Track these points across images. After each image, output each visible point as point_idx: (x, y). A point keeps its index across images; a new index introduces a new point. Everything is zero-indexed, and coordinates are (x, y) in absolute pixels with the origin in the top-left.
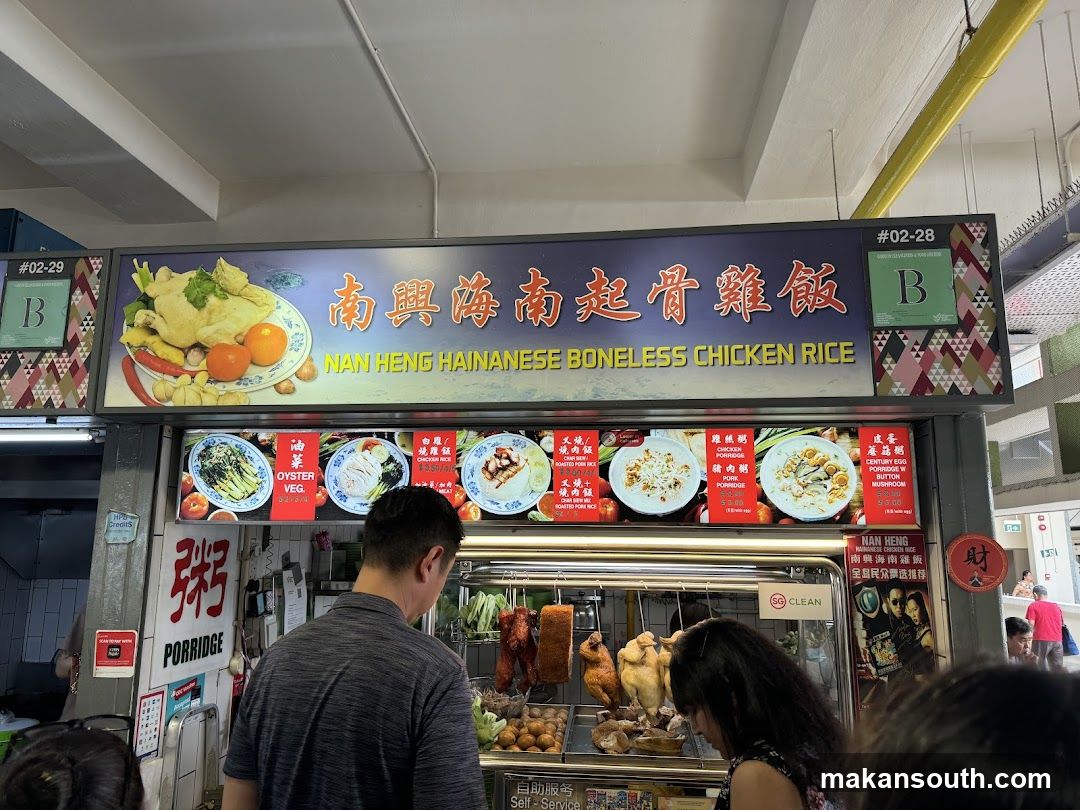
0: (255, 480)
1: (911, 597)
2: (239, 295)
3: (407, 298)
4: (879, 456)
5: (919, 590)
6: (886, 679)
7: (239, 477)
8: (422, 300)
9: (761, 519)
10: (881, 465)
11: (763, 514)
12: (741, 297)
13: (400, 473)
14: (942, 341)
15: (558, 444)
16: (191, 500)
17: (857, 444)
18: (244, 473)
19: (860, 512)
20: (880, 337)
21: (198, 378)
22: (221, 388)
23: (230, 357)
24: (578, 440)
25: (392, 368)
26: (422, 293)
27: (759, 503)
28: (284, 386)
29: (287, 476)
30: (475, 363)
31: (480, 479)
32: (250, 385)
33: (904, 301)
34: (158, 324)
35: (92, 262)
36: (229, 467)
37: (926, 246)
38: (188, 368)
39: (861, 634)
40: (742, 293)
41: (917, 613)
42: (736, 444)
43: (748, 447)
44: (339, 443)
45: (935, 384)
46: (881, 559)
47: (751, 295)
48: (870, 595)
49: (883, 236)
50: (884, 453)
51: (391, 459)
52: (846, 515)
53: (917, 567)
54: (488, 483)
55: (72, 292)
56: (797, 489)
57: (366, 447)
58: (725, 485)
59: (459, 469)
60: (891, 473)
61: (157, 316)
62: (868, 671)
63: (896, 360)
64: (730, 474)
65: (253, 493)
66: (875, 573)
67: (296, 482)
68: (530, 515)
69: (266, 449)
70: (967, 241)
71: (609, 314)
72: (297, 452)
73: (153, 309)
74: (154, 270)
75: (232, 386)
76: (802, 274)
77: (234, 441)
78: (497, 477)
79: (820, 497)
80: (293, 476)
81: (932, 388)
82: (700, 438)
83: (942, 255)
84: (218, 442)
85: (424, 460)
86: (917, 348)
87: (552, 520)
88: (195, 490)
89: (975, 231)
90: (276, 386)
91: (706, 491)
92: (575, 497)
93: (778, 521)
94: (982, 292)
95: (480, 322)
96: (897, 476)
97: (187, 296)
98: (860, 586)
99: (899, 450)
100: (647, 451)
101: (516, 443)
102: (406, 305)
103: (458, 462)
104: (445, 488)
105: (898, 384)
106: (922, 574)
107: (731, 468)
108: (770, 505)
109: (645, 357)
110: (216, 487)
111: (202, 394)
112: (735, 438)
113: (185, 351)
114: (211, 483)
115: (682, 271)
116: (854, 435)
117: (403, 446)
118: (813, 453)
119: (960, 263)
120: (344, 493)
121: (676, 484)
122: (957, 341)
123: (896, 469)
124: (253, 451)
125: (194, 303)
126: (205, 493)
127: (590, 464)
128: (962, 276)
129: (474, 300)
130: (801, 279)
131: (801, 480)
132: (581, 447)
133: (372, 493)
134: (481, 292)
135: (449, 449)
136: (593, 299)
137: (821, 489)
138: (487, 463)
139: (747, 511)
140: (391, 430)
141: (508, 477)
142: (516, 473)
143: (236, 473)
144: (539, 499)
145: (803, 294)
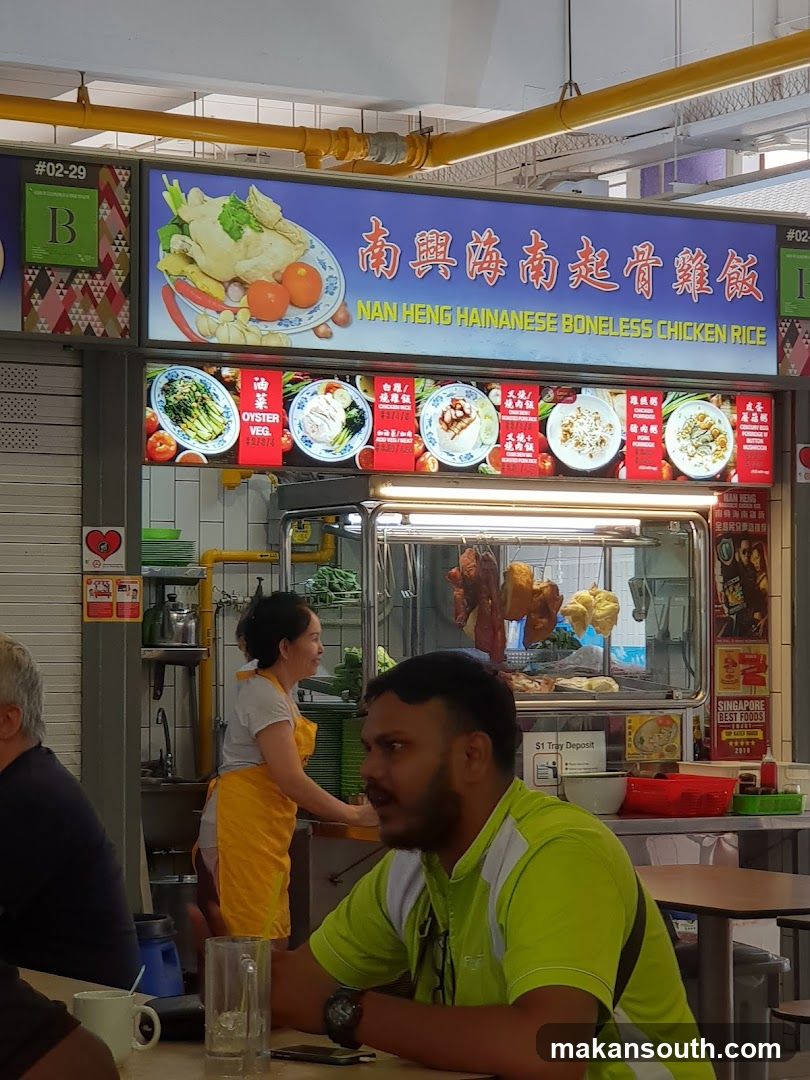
0: (221, 420)
1: (756, 547)
2: (274, 230)
3: (428, 249)
4: (749, 422)
5: (761, 542)
6: (734, 617)
7: (206, 416)
8: (441, 252)
9: (665, 476)
10: (751, 431)
11: (665, 472)
12: (692, 278)
13: (363, 419)
15: (504, 397)
16: (158, 439)
17: (736, 411)
18: (211, 412)
19: (734, 471)
20: (783, 324)
21: (240, 313)
22: (263, 328)
23: (270, 295)
24: (522, 394)
25: (416, 320)
26: (442, 245)
27: (663, 462)
28: (322, 329)
29: (252, 417)
30: (488, 320)
31: (436, 426)
33: (801, 296)
34: (194, 252)
35: (117, 171)
36: (195, 404)
38: (229, 303)
39: (719, 579)
40: (692, 275)
41: (758, 561)
42: (649, 406)
43: (657, 410)
44: (302, 383)
46: (736, 514)
47: (699, 277)
48: (727, 545)
49: (790, 235)
50: (753, 420)
51: (353, 405)
52: (725, 474)
53: (760, 521)
54: (446, 433)
55: (100, 204)
56: (691, 449)
57: (328, 390)
58: (640, 444)
59: (418, 419)
60: (757, 438)
61: (192, 243)
62: (723, 611)
63: (792, 345)
64: (643, 434)
65: (221, 434)
66: (732, 526)
67: (262, 424)
68: (480, 468)
69: (230, 386)
71: (593, 282)
72: (261, 392)
73: (189, 236)
74: (185, 190)
75: (274, 327)
76: (734, 263)
77: (198, 375)
78: (452, 428)
79: (706, 457)
80: (258, 417)
82: (621, 400)
84: (181, 376)
85: (386, 407)
86: (807, 336)
87: (499, 473)
88: (160, 428)
90: (315, 330)
91: (625, 449)
92: (518, 451)
93: (678, 480)
96: (762, 441)
97: (223, 224)
98: (720, 538)
99: (764, 418)
100: (579, 408)
101: (469, 395)
102: (427, 256)
103: (417, 411)
104: (406, 437)
105: (793, 366)
106: (763, 527)
107: (644, 429)
108: (671, 463)
109: (622, 327)
110: (183, 426)
111: (246, 333)
112: (648, 400)
113: (226, 284)
114: (177, 421)
115: (650, 247)
116: (733, 402)
117: (365, 391)
118: (704, 417)
120: (308, 438)
121: (602, 441)
123: (761, 435)
124: (217, 387)
125: (229, 232)
126: (170, 430)
127: (532, 419)
129: (484, 257)
130: (733, 267)
131: (694, 441)
132: (524, 401)
133: (336, 439)
134: (491, 249)
135: (408, 396)
136: (582, 267)
137: (707, 450)
138: (444, 413)
139: (655, 469)
140: (353, 373)
141: (462, 428)
142: (468, 424)
143: (202, 411)
144: (488, 452)
145: (734, 281)
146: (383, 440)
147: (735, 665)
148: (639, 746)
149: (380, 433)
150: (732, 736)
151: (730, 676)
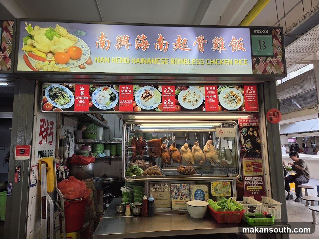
0: (68, 99)
1: (255, 130)
2: (65, 37)
3: (121, 41)
4: (249, 93)
5: (257, 129)
6: (249, 151)
8: (125, 42)
9: (219, 110)
10: (249, 96)
11: (219, 108)
12: (218, 46)
13: (116, 97)
14: (270, 60)
15: (163, 89)
16: (46, 105)
17: (243, 90)
18: (65, 97)
19: (244, 108)
20: (254, 58)
21: (52, 62)
22: (60, 66)
23: (63, 56)
25: (117, 62)
26: (126, 39)
27: (218, 106)
28: (82, 66)
29: (79, 98)
30: (143, 61)
31: (140, 98)
32: (70, 65)
33: (260, 49)
34: (36, 44)
35: (9, 22)
36: (59, 95)
37: (266, 34)
38: (48, 59)
39: (243, 140)
40: (219, 44)
41: (256, 134)
43: (216, 91)
44: (96, 88)
45: (268, 71)
46: (247, 121)
47: (221, 45)
48: (245, 130)
49: (255, 31)
50: (250, 92)
51: (112, 93)
52: (240, 108)
53: (256, 122)
54: (143, 100)
55: (2, 32)
56: (228, 102)
57: (104, 89)
58: (210, 101)
59: (134, 96)
60: (252, 98)
61: (35, 42)
62: (244, 149)
63: (258, 65)
64: (211, 98)
65: (68, 103)
66: (246, 124)
67: (82, 100)
68: (156, 110)
69: (72, 89)
70: (276, 34)
71: (181, 48)
72: (82, 91)
73: (34, 39)
74: (33, 26)
75: (64, 66)
76: (234, 40)
77: (60, 86)
78: (145, 99)
79: (233, 104)
80: (81, 98)
81: (267, 72)
82: (203, 88)
83: (270, 37)
84: (55, 87)
85: (123, 93)
86: (263, 61)
87: (162, 111)
88: (47, 102)
89: (278, 31)
90: (79, 66)
91: (205, 103)
92: (168, 104)
93: (224, 111)
94: (279, 47)
95: (144, 49)
96: (254, 99)
97: (46, 36)
98: (242, 128)
99: (254, 92)
100: (189, 92)
101: (151, 89)
102: (120, 43)
103: (133, 94)
104: (130, 102)
105: (259, 71)
106: (258, 124)
107: (211, 96)
108: (221, 106)
109: (193, 62)
110: (55, 101)
111: (54, 68)
112: (212, 88)
113: (47, 54)
114: (53, 100)
115: (202, 37)
116: (242, 88)
117: (116, 89)
118: (232, 92)
119: (274, 39)
120: (98, 103)
121: (197, 101)
122: (273, 60)
123: (253, 97)
124: (67, 89)
125: (48, 38)
126: (51, 102)
127: (172, 95)
128: (275, 43)
129: (142, 43)
130: (234, 42)
131: (229, 99)
132: (170, 90)
133: (107, 103)
134: (144, 40)
135: (131, 90)
136: (178, 44)
137: (234, 102)
138: (142, 95)
139: (215, 108)
140: (112, 84)
141: (149, 99)
142: (151, 98)
143: (62, 97)
144: (158, 105)
145: (235, 46)
146: (122, 103)
147: (250, 166)
148: (216, 192)
149: (121, 101)
150: (251, 188)
151: (248, 169)
